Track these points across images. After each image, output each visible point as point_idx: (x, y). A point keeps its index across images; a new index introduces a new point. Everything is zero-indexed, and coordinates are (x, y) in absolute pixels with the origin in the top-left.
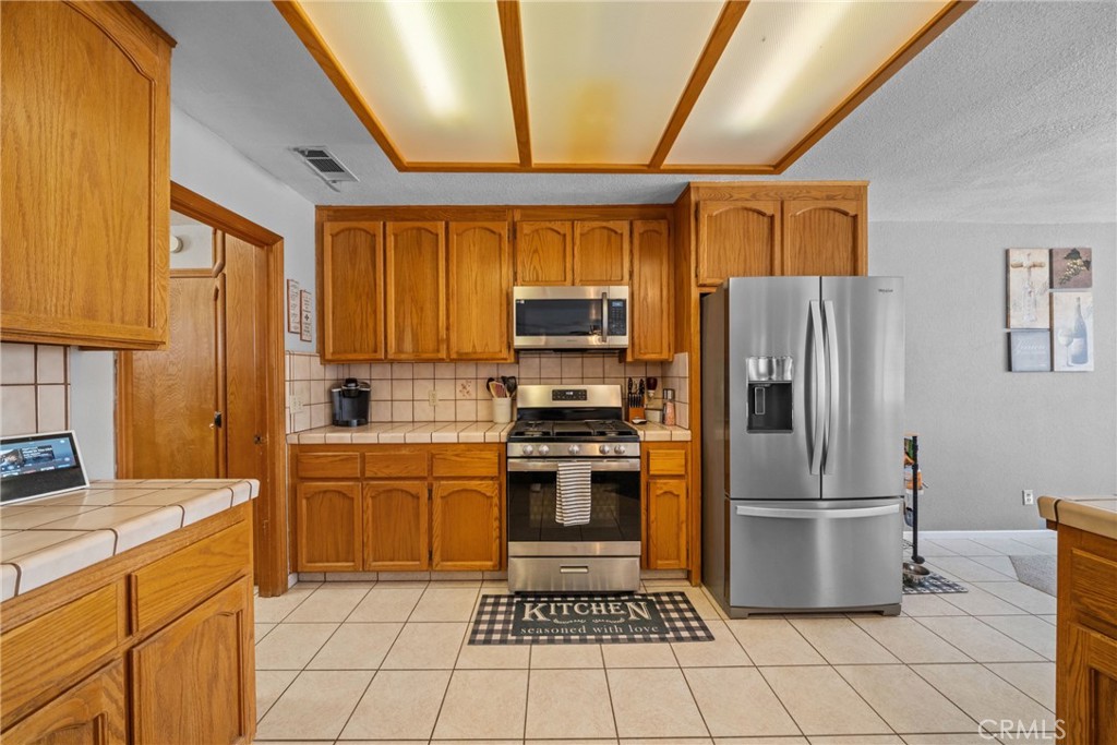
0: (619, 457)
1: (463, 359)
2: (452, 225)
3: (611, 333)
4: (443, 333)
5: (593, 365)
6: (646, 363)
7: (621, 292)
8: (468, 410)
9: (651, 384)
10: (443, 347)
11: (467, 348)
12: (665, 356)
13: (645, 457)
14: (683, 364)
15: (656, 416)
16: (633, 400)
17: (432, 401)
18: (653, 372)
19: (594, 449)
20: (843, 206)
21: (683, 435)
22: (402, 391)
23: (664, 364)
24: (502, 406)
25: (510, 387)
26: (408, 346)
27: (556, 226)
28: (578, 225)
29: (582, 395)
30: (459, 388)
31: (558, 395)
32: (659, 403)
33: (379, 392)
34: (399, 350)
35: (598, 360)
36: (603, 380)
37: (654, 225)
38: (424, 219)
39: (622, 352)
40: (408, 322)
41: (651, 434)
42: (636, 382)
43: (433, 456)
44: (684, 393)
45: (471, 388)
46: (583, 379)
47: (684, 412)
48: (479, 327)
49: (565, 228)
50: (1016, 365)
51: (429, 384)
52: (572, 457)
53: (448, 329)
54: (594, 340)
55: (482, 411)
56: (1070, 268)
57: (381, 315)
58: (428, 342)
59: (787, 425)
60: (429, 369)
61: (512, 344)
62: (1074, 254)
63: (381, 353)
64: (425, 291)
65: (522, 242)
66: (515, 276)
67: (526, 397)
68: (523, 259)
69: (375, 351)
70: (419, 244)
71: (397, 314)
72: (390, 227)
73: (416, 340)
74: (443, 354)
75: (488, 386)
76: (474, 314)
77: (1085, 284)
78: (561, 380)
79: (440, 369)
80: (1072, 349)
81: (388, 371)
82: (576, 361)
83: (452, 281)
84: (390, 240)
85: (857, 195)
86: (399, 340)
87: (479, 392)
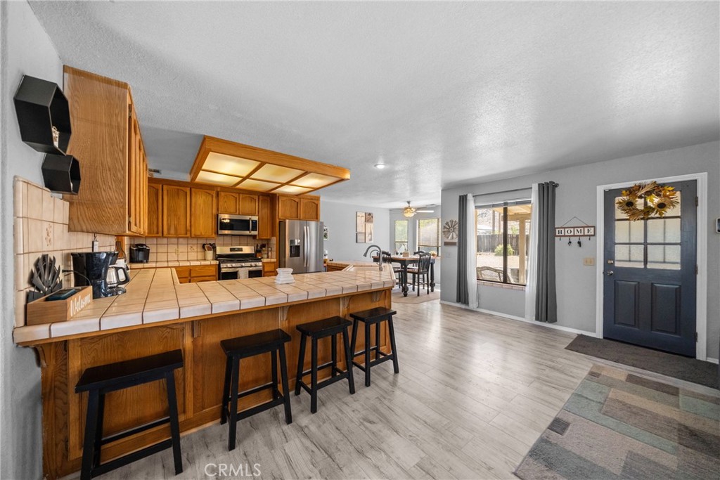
0: (256, 266)
1: (197, 237)
2: (193, 189)
3: (252, 230)
4: (188, 228)
5: (244, 240)
6: (262, 240)
7: (255, 218)
8: (193, 255)
9: (263, 246)
10: (189, 233)
11: (198, 233)
12: (268, 238)
13: (263, 266)
14: (274, 240)
15: (266, 256)
16: (258, 251)
17: (177, 252)
18: (265, 242)
19: (248, 264)
20: (315, 201)
21: (274, 260)
22: (162, 249)
23: (268, 240)
24: (210, 254)
25: (213, 247)
26: (172, 231)
27: (233, 194)
28: (241, 196)
29: (241, 250)
30: (189, 247)
31: (231, 250)
32: (266, 252)
33: (152, 249)
34: (169, 233)
35: (246, 238)
36: (247, 245)
37: (266, 198)
38: (180, 186)
39: (254, 237)
40: (173, 223)
41: (265, 260)
42: (259, 245)
43: (190, 270)
44: (274, 249)
45: (195, 248)
46: (240, 244)
47: (274, 253)
48: (204, 225)
49: (237, 196)
50: (358, 241)
51: (176, 246)
52: (242, 267)
53: (191, 226)
54: (247, 233)
55: (200, 256)
56: (369, 218)
57: (160, 220)
58: (182, 231)
59: (299, 256)
60: (175, 240)
61: (217, 233)
62: (370, 214)
63: (160, 234)
64: (181, 212)
65: (221, 199)
66: (218, 210)
67: (219, 250)
68: (220, 203)
69: (158, 233)
70: (178, 194)
71: (168, 220)
72: (165, 187)
73: (176, 230)
74: (188, 235)
75: (203, 246)
76: (201, 222)
77: (372, 222)
78: (232, 245)
79: (181, 240)
80: (369, 238)
81: (155, 241)
82: (238, 238)
83: (193, 210)
84: (165, 192)
85: (318, 199)
86: (169, 229)
87: (200, 249)
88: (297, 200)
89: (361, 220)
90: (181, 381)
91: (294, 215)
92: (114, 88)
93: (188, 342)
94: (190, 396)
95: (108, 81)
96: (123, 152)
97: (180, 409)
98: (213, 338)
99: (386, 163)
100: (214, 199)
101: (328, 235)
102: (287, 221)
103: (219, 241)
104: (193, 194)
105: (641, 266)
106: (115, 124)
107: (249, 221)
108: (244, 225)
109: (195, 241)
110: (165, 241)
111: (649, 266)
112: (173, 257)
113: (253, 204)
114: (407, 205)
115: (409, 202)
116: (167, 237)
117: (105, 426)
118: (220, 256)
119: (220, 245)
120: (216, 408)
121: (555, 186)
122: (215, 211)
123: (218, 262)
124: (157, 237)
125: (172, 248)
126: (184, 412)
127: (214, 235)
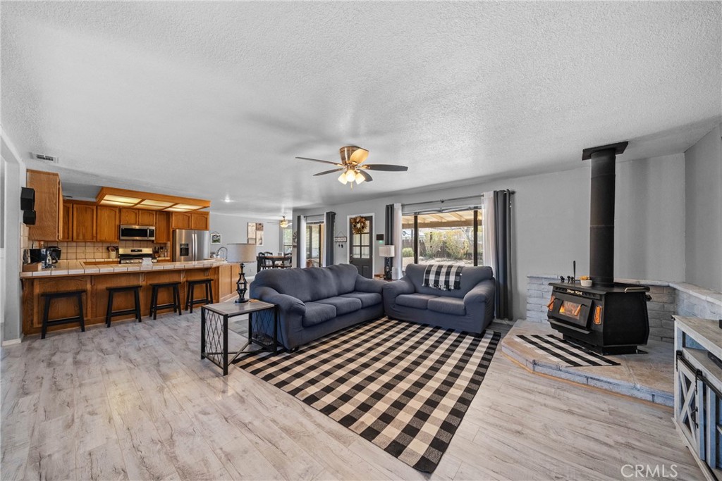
1: (102, 242)
2: (99, 208)
3: (150, 237)
4: (95, 235)
5: (143, 244)
6: (159, 243)
7: (154, 228)
8: (98, 255)
9: (160, 248)
11: (103, 239)
12: (164, 242)
14: (169, 244)
15: (162, 255)
16: (156, 252)
17: (85, 253)
18: (162, 246)
20: (204, 216)
21: (168, 258)
22: (72, 250)
23: (165, 244)
24: (113, 254)
25: (117, 249)
26: (81, 237)
27: (134, 211)
29: (141, 251)
30: (96, 249)
31: (132, 251)
33: (63, 251)
34: (77, 239)
35: (145, 242)
36: (147, 247)
37: (161, 214)
39: (153, 241)
40: (81, 231)
42: (157, 248)
44: (169, 250)
45: (100, 249)
46: (140, 247)
47: (169, 253)
48: (108, 233)
49: (136, 213)
51: (84, 248)
53: (97, 233)
55: (105, 255)
56: (259, 227)
57: (71, 230)
58: (89, 236)
59: (188, 255)
60: (83, 244)
61: (119, 238)
62: (260, 224)
63: (71, 240)
64: (88, 224)
65: (122, 214)
66: (120, 221)
67: (121, 251)
68: (123, 217)
69: (68, 238)
70: (86, 211)
71: (77, 229)
72: (75, 206)
73: (84, 236)
74: (95, 240)
75: (108, 248)
76: (106, 230)
77: (262, 230)
78: (133, 247)
79: (88, 244)
80: (260, 241)
81: (66, 244)
82: (139, 242)
83: (99, 221)
84: (75, 209)
85: (207, 214)
86: (78, 235)
87: (104, 250)
88: (189, 215)
89: (252, 228)
90: (85, 303)
91: (186, 225)
92: (51, 176)
93: (89, 287)
94: (89, 310)
95: (49, 174)
96: (55, 204)
97: (84, 315)
98: (102, 286)
99: (231, 198)
100: (117, 214)
101: (221, 240)
102: (177, 230)
103: (121, 244)
104: (99, 211)
105: (359, 257)
106: (51, 192)
107: (147, 230)
108: (142, 233)
109: (100, 245)
110: (74, 244)
111: (362, 257)
112: (81, 255)
113: (151, 217)
114: (283, 219)
115: (284, 217)
116: (76, 242)
117: (49, 317)
118: (122, 255)
119: (122, 247)
120: (103, 318)
121: (335, 214)
122: (117, 223)
123: (119, 260)
124: (67, 242)
125: (80, 250)
126: (86, 316)
127: (116, 240)
